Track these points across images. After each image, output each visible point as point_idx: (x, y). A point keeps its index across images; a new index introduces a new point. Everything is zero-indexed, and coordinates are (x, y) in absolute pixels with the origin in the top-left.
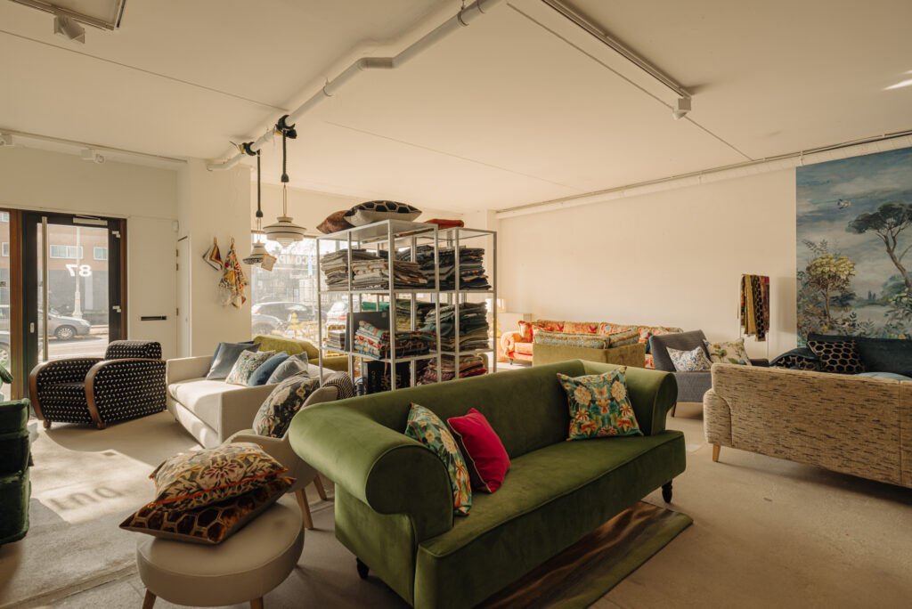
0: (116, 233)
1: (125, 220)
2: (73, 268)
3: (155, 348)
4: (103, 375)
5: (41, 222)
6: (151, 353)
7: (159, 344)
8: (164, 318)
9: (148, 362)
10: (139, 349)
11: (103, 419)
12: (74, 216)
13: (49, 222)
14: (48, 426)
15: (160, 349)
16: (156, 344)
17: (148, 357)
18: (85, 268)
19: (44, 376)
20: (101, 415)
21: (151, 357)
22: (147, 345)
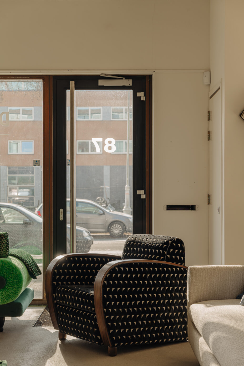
0: (140, 94)
1: (150, 77)
2: (98, 143)
3: (177, 247)
4: (114, 280)
5: (69, 88)
6: (171, 254)
7: (181, 242)
8: (193, 208)
9: (167, 266)
10: (158, 248)
11: (113, 342)
12: (99, 77)
13: (77, 88)
14: (62, 338)
15: (183, 249)
16: (179, 242)
17: (168, 260)
18: (110, 142)
19: (59, 273)
20: (111, 335)
21: (171, 260)
22: (167, 243)
